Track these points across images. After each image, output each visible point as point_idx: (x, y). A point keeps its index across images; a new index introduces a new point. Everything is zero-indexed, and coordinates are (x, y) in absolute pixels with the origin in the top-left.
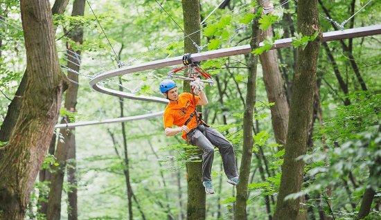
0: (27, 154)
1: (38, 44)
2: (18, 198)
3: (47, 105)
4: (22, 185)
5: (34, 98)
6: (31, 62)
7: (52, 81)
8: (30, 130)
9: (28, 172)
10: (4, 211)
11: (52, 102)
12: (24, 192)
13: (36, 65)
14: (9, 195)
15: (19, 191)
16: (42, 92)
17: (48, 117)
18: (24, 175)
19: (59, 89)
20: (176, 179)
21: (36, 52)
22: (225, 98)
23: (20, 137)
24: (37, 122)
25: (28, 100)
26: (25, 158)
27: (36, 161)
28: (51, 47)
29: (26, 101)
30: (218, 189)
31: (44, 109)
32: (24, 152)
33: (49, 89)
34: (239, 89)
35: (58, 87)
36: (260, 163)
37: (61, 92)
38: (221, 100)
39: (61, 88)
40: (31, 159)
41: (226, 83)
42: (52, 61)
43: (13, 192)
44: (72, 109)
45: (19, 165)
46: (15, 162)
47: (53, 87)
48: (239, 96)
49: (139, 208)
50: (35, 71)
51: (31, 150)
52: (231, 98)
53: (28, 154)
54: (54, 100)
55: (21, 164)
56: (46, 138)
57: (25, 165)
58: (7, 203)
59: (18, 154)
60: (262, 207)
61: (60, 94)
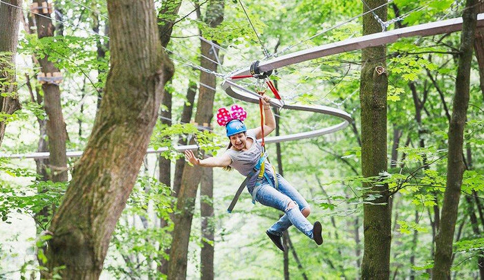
0: (106, 179)
1: (128, 7)
2: (90, 248)
3: (139, 102)
4: (97, 227)
5: (118, 91)
6: (115, 34)
7: (147, 66)
8: (112, 141)
9: (106, 207)
10: (68, 266)
11: (146, 97)
12: (100, 238)
13: (123, 40)
14: (75, 241)
15: (91, 237)
16: (131, 82)
17: (140, 121)
18: (100, 212)
19: (159, 80)
20: (352, 227)
21: (124, 19)
22: (424, 116)
23: (95, 151)
24: (124, 129)
25: (110, 95)
26: (103, 185)
27: (119, 190)
28: (147, 12)
29: (107, 96)
30: (411, 244)
31: (133, 110)
32: (101, 175)
33: (143, 78)
34: (444, 103)
35: (157, 75)
36: (471, 208)
37: (161, 83)
38: (418, 117)
39: (161, 77)
40: (112, 188)
41: (426, 94)
42: (147, 33)
43: (82, 237)
44: (206, 125)
45: (93, 196)
46: (87, 191)
47: (149, 74)
48: (443, 113)
49: (300, 267)
50: (121, 49)
51: (112, 174)
52: (432, 115)
53: (108, 179)
54: (150, 95)
55: (96, 195)
56: (135, 154)
57: (103, 196)
58: (73, 254)
59: (91, 179)
60: (475, 271)
61: (159, 87)
